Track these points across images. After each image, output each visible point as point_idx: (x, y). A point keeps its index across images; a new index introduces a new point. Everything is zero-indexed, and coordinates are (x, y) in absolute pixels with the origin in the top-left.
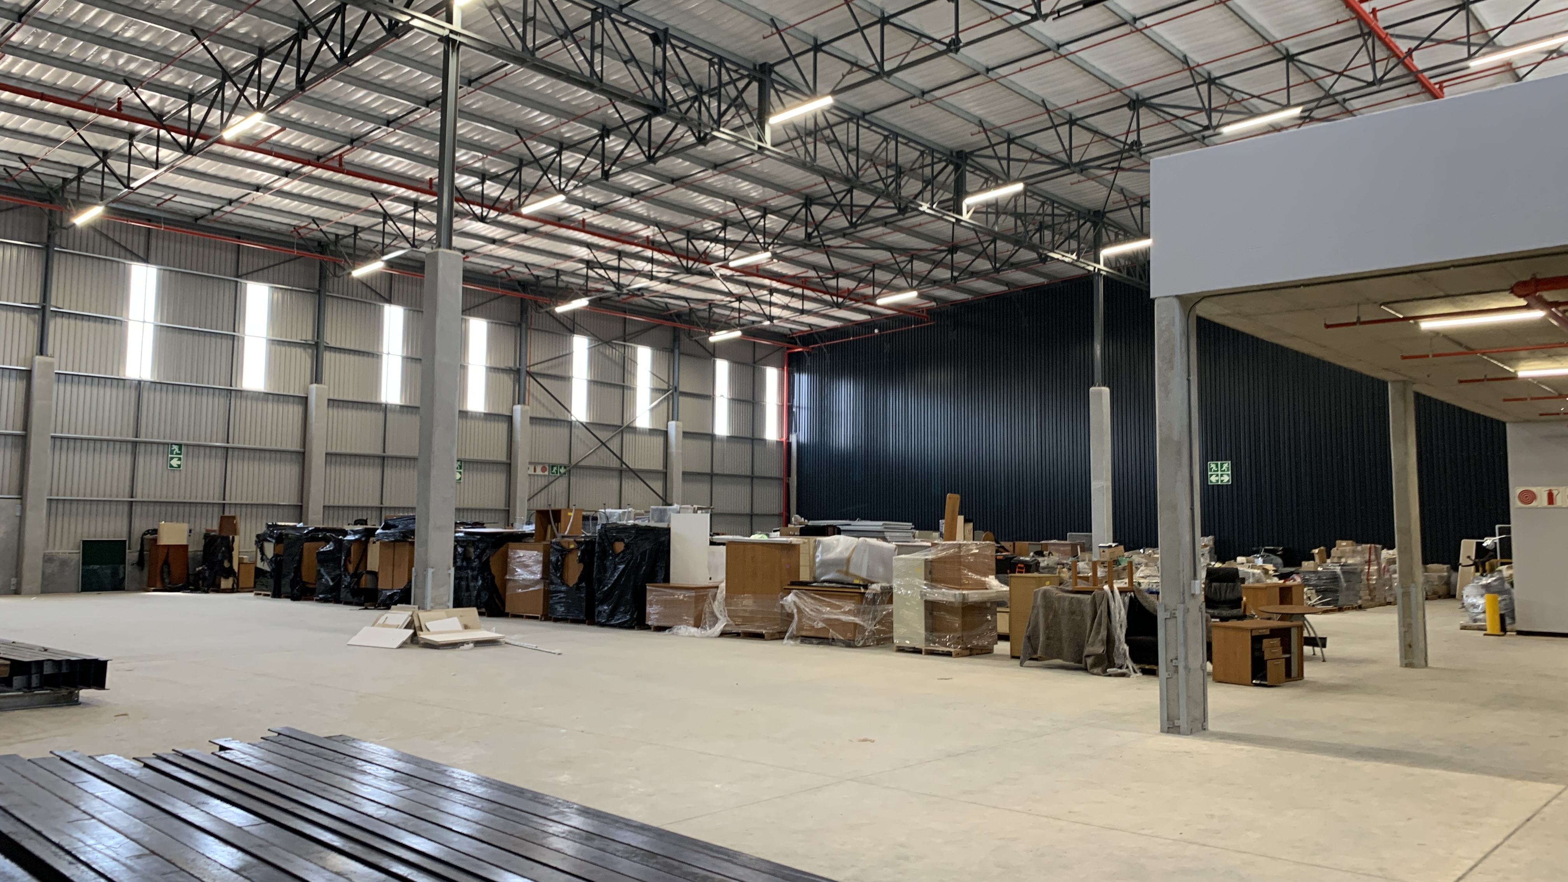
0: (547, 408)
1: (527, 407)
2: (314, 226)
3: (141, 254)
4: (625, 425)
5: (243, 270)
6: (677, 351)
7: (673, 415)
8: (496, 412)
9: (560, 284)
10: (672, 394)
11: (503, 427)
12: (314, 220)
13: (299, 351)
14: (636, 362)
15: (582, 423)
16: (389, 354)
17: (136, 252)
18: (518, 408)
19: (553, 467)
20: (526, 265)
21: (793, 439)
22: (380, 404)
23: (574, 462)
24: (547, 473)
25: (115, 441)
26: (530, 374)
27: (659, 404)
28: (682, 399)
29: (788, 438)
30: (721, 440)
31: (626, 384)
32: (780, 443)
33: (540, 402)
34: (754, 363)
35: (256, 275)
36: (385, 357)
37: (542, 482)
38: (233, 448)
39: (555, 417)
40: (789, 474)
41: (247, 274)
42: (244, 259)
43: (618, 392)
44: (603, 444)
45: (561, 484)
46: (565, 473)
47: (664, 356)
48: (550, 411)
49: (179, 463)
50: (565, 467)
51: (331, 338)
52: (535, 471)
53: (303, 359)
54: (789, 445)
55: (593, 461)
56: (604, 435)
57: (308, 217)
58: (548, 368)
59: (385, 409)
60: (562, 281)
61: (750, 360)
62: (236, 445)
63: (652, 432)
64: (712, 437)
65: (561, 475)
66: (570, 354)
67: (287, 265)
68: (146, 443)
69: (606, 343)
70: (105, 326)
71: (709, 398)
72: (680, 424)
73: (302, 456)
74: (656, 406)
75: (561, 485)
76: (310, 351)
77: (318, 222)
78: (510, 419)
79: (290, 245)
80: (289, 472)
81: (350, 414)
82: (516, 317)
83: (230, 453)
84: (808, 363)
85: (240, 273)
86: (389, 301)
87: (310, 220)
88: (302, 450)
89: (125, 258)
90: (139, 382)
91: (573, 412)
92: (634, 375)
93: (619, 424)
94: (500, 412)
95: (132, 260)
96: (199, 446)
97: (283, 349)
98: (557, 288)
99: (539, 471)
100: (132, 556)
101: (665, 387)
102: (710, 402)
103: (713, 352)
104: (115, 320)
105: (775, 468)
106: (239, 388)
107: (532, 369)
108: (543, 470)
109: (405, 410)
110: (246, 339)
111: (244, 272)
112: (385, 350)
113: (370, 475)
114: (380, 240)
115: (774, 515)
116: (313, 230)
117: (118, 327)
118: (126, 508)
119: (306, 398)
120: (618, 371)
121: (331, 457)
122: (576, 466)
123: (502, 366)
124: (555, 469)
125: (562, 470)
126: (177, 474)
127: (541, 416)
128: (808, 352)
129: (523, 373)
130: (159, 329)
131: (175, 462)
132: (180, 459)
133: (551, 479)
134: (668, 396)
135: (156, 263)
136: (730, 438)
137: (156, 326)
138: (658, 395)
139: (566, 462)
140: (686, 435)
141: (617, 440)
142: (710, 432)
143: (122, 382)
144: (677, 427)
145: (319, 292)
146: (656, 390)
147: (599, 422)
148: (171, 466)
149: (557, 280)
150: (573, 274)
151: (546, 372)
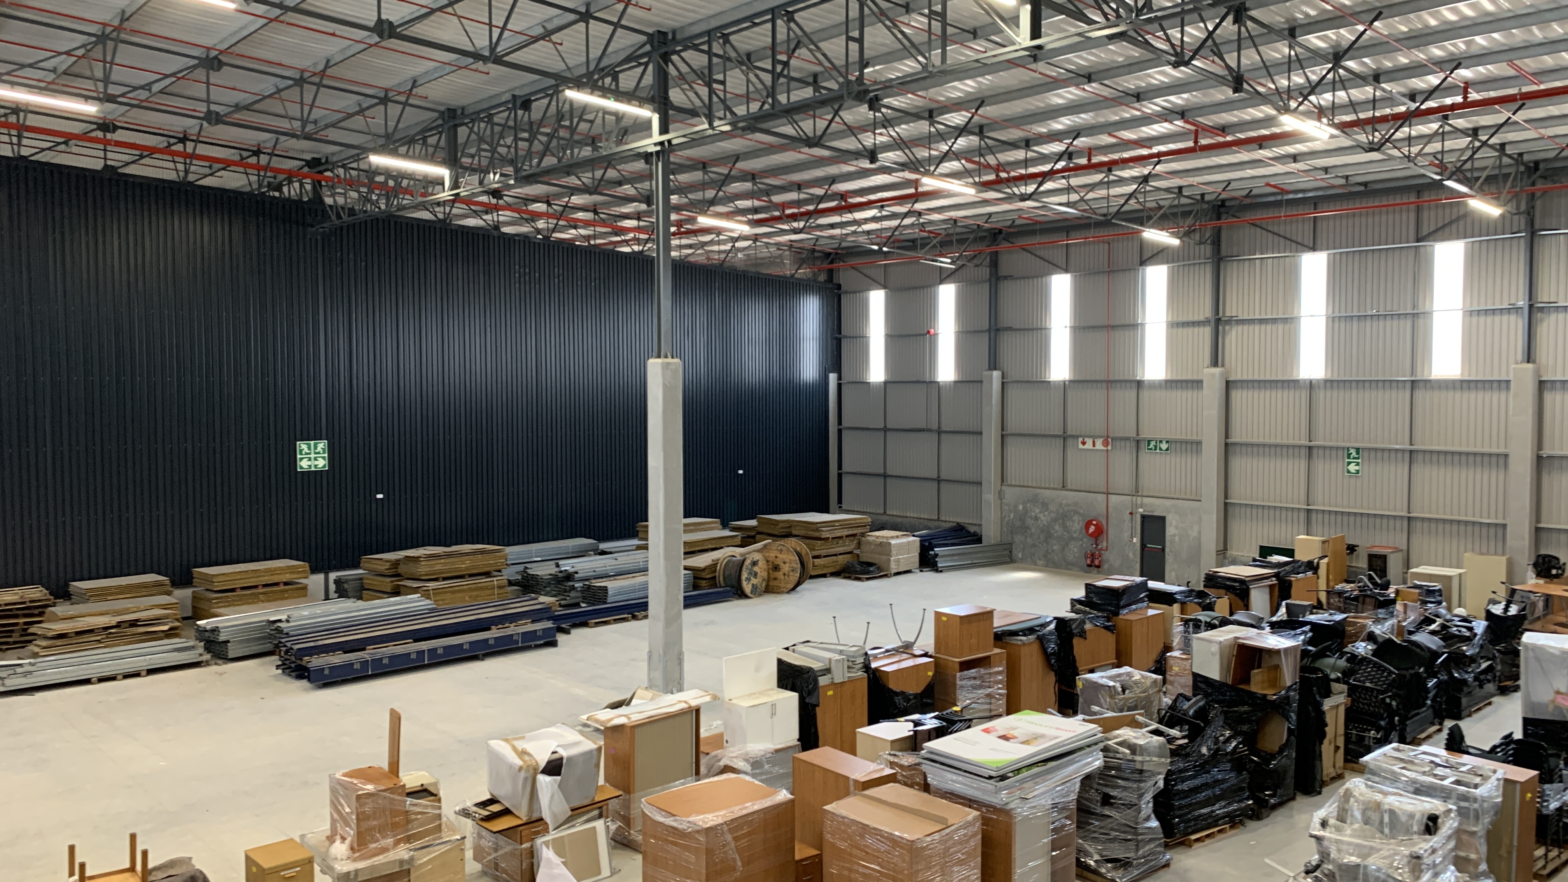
49: (1357, 468)
106: (1425, 378)
143: (1294, 384)
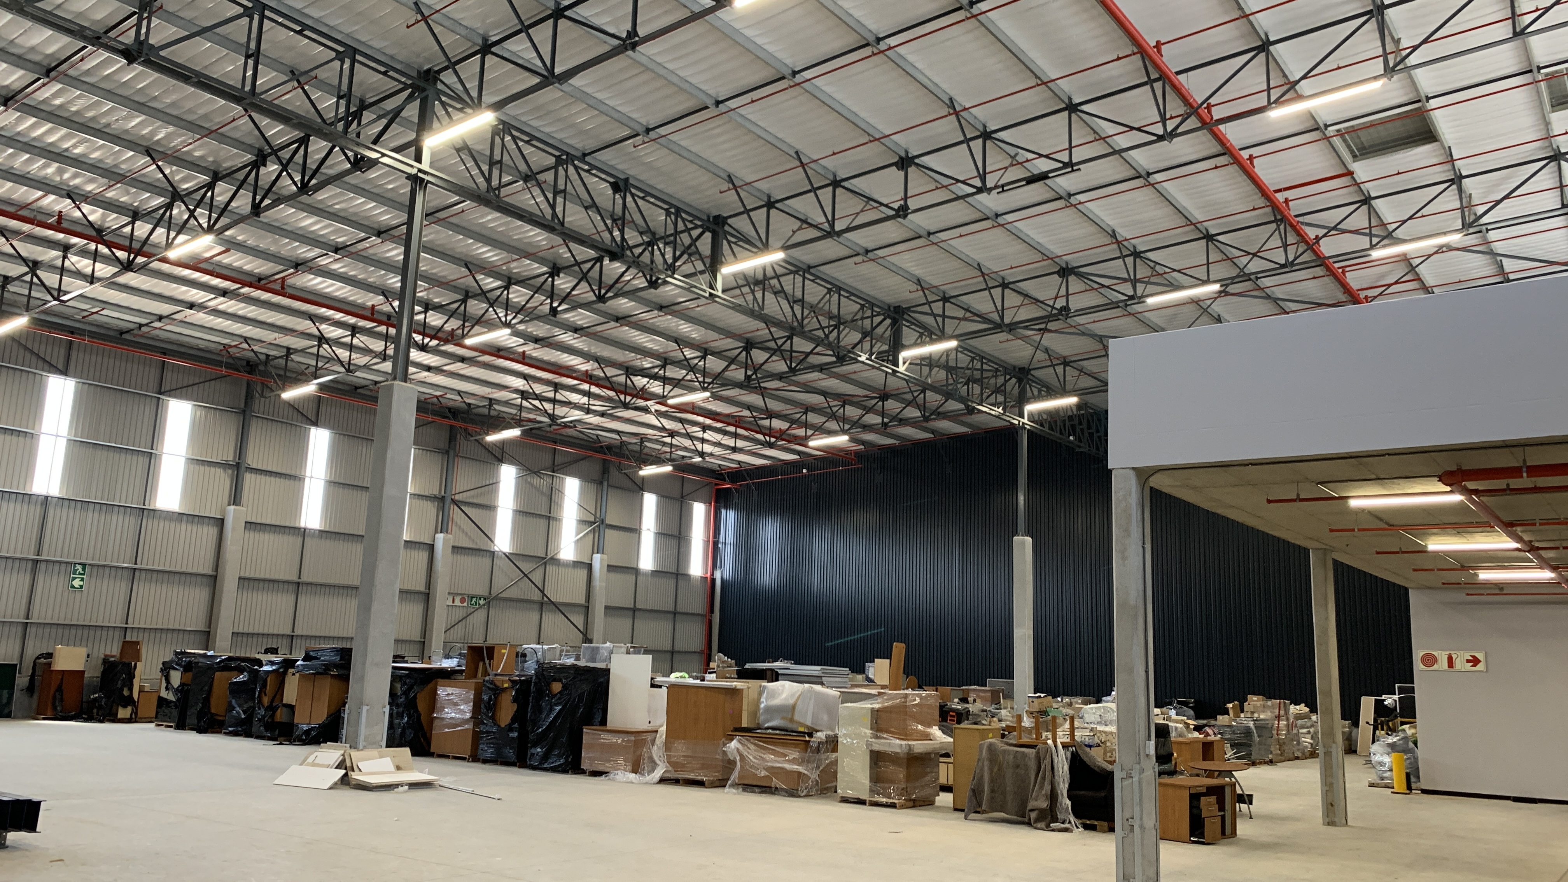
0: (470, 537)
1: (449, 536)
2: (245, 346)
3: (60, 367)
4: (549, 556)
5: (166, 386)
6: (605, 484)
7: (598, 547)
8: (418, 540)
9: (493, 413)
10: (599, 526)
11: (424, 555)
12: (246, 339)
13: (219, 471)
14: (563, 493)
15: (505, 554)
16: (311, 477)
17: (54, 363)
18: (440, 536)
19: (472, 598)
20: (459, 393)
21: (718, 575)
22: (299, 529)
23: (494, 594)
24: (465, 604)
25: (14, 559)
26: (454, 502)
27: (584, 535)
28: (609, 533)
29: (713, 574)
30: (645, 574)
31: (552, 515)
32: (704, 579)
33: (463, 531)
34: (682, 497)
35: (178, 392)
36: (307, 480)
37: (461, 614)
38: (141, 570)
39: (478, 547)
40: (712, 611)
41: (171, 391)
42: (168, 375)
43: (543, 522)
44: (526, 575)
45: (480, 615)
46: (484, 605)
47: (592, 487)
48: (473, 541)
50: (485, 599)
51: (253, 459)
52: (453, 602)
53: (223, 480)
54: (713, 581)
55: (513, 593)
56: (526, 567)
57: (241, 336)
58: (473, 497)
59: (303, 533)
60: (495, 409)
61: (677, 495)
62: (144, 566)
63: (576, 564)
64: (636, 571)
65: (481, 607)
66: (497, 483)
67: (213, 382)
68: (47, 561)
69: (535, 473)
70: (14, 438)
71: (635, 531)
72: (605, 557)
73: (213, 580)
74: (581, 538)
75: (479, 617)
76: (230, 472)
77: (249, 342)
78: (431, 547)
79: (219, 364)
80: (198, 596)
81: (267, 539)
82: (443, 444)
83: (137, 573)
84: (736, 500)
85: (163, 390)
86: (316, 424)
87: (242, 340)
88: (215, 573)
89: (43, 370)
90: (46, 497)
91: (496, 542)
92: (560, 506)
93: (544, 556)
94: (422, 541)
95: (49, 372)
96: (105, 566)
97: (202, 468)
98: (489, 416)
99: (457, 603)
100: (22, 680)
101: (592, 519)
102: (636, 536)
103: (642, 486)
104: (26, 433)
105: (697, 605)
107: (457, 497)
108: (463, 601)
109: (324, 535)
110: (164, 457)
111: (168, 388)
112: (308, 474)
113: (283, 601)
114: (314, 363)
115: (694, 652)
116: (244, 349)
117: (28, 440)
118: (20, 629)
119: (223, 520)
120: (544, 500)
121: (243, 581)
122: (497, 598)
123: (426, 494)
124: (474, 600)
125: (482, 602)
126: (78, 595)
127: (464, 545)
128: (736, 489)
129: (448, 501)
130: (73, 444)
131: (77, 583)
132: (82, 580)
133: (470, 610)
134: (594, 529)
135: (74, 377)
136: (654, 573)
137: (69, 440)
138: (584, 527)
139: (486, 594)
140: (611, 568)
141: (540, 572)
142: (635, 566)
144: (602, 560)
145: (244, 411)
146: (582, 522)
147: (522, 553)
148: (73, 587)
149: (490, 409)
150: (507, 403)
151: (471, 501)
